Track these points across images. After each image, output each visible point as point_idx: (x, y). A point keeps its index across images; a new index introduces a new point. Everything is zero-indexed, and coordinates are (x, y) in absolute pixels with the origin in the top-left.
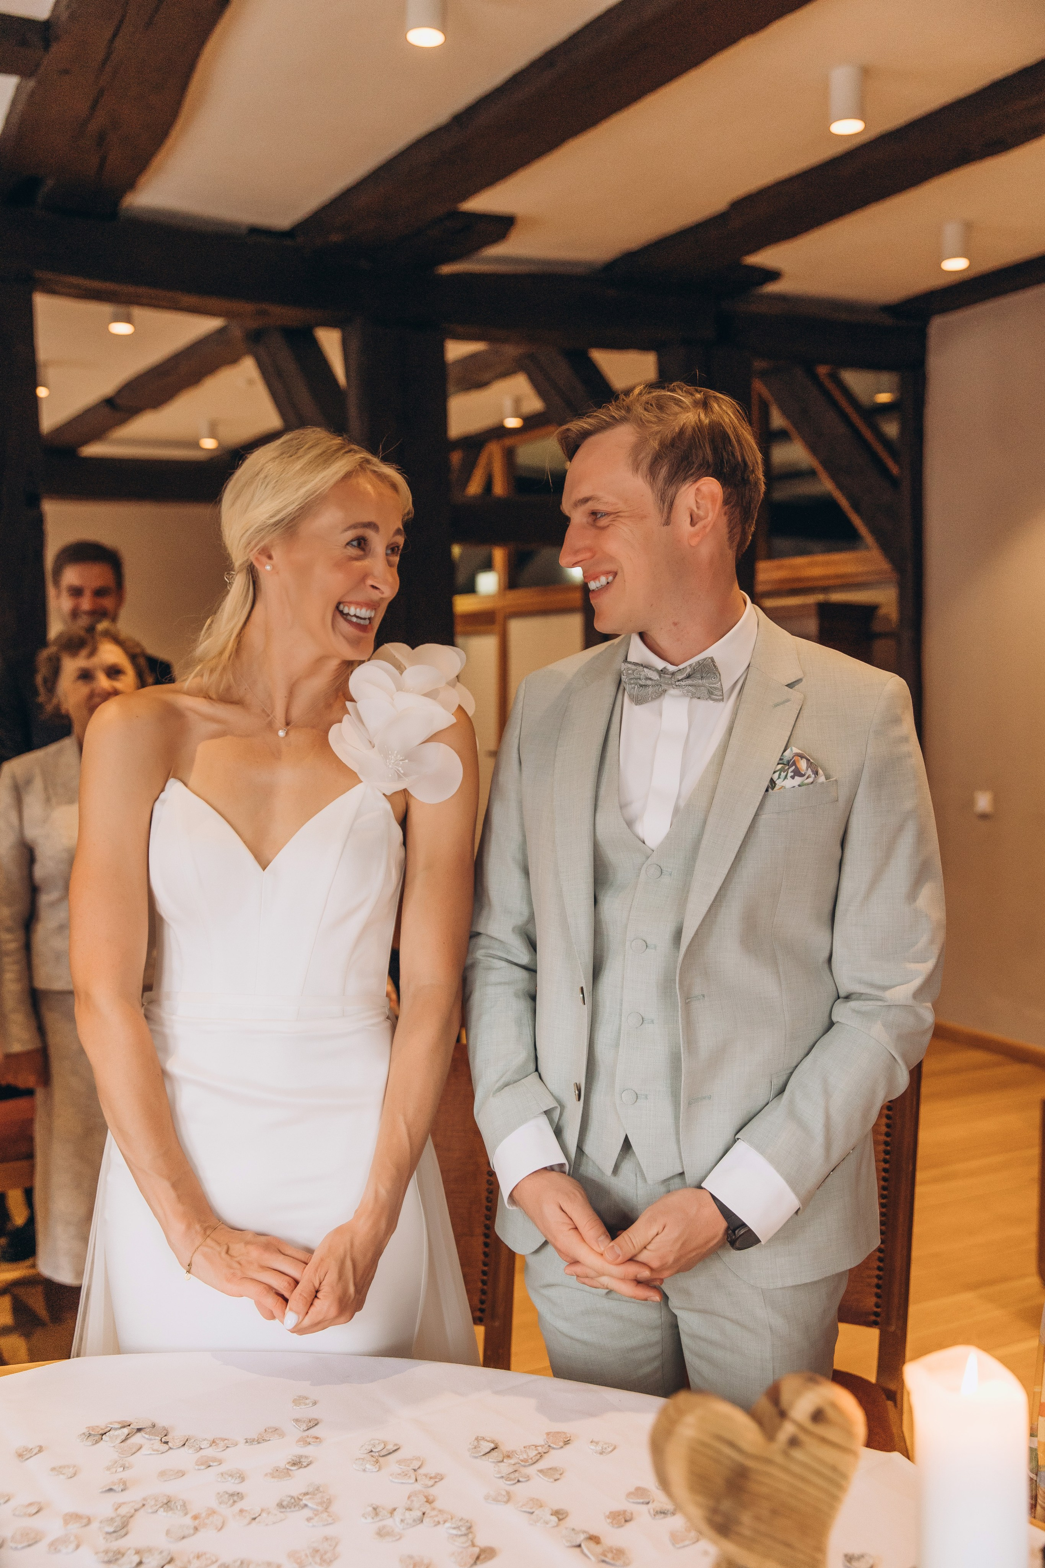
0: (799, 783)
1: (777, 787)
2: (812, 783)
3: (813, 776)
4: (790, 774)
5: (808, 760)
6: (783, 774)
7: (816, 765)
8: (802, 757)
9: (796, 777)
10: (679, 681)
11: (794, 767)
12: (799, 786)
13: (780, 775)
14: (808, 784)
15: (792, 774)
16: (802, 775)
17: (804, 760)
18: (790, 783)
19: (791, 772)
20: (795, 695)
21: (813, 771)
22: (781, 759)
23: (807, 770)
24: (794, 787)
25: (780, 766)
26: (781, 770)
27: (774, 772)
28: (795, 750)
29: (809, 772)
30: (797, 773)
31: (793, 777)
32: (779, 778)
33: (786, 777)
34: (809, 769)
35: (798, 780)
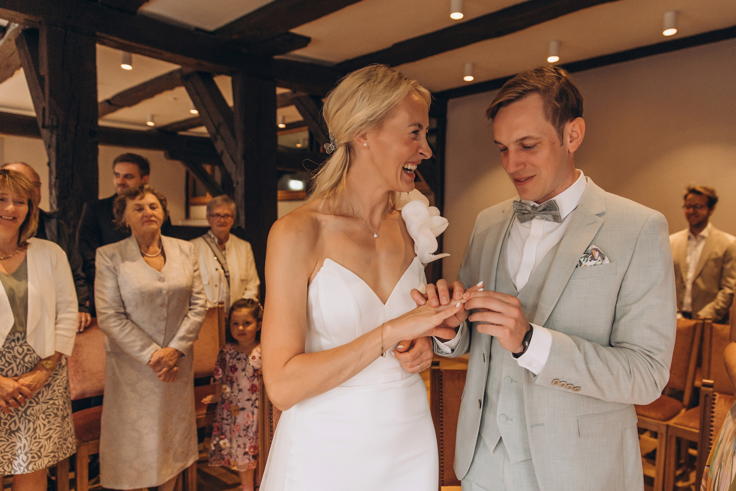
0: (594, 264)
1: (583, 265)
2: (601, 264)
3: (602, 260)
4: (589, 259)
5: (600, 252)
6: (586, 259)
7: (604, 255)
8: (596, 250)
9: (592, 261)
10: (539, 211)
11: (591, 255)
12: (594, 265)
13: (584, 259)
14: (599, 265)
15: (590, 259)
16: (596, 260)
17: (598, 252)
18: (589, 263)
19: (590, 258)
20: (601, 219)
21: (601, 258)
22: (586, 251)
23: (598, 257)
24: (591, 266)
25: (585, 255)
26: (585, 257)
27: (581, 258)
28: (594, 246)
29: (600, 258)
30: (593, 258)
31: (590, 261)
32: (584, 260)
33: (587, 261)
34: (600, 257)
35: (593, 262)
